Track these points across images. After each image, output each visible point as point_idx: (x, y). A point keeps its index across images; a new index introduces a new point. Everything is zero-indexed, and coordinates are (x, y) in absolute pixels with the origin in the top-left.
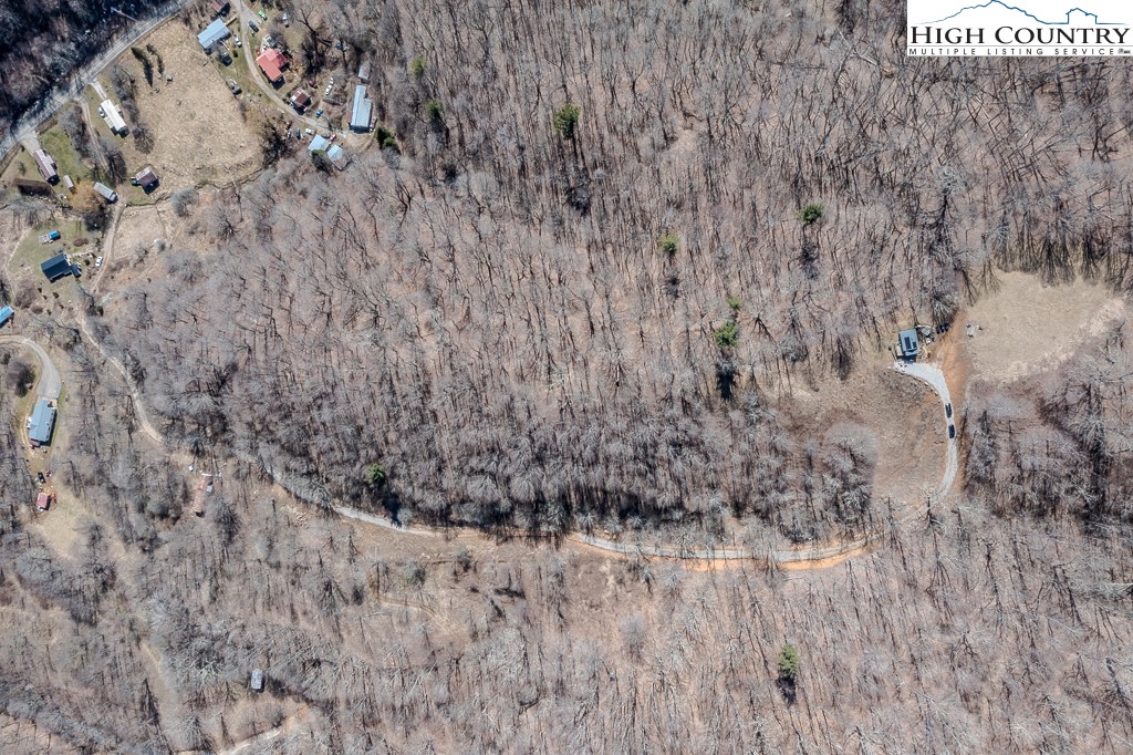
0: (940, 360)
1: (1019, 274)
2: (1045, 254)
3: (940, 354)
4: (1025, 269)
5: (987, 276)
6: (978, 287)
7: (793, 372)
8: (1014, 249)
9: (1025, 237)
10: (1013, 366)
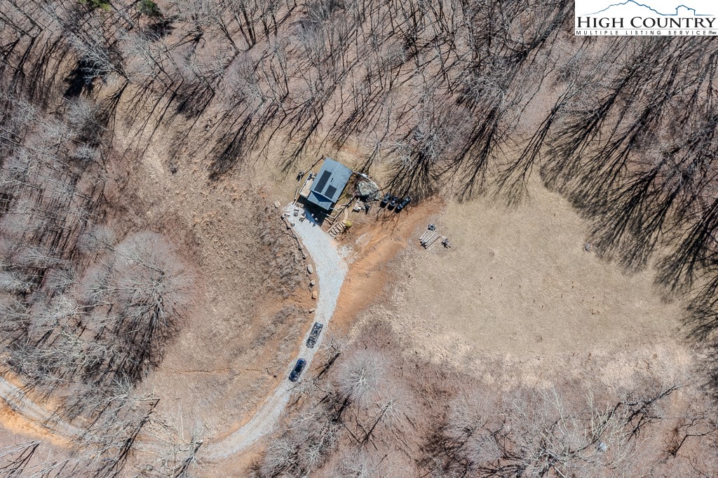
0: (357, 249)
1: (563, 203)
2: (626, 199)
3: (362, 239)
4: (577, 201)
5: (516, 174)
6: (490, 179)
7: (167, 125)
8: (585, 160)
9: (615, 154)
10: (447, 338)
